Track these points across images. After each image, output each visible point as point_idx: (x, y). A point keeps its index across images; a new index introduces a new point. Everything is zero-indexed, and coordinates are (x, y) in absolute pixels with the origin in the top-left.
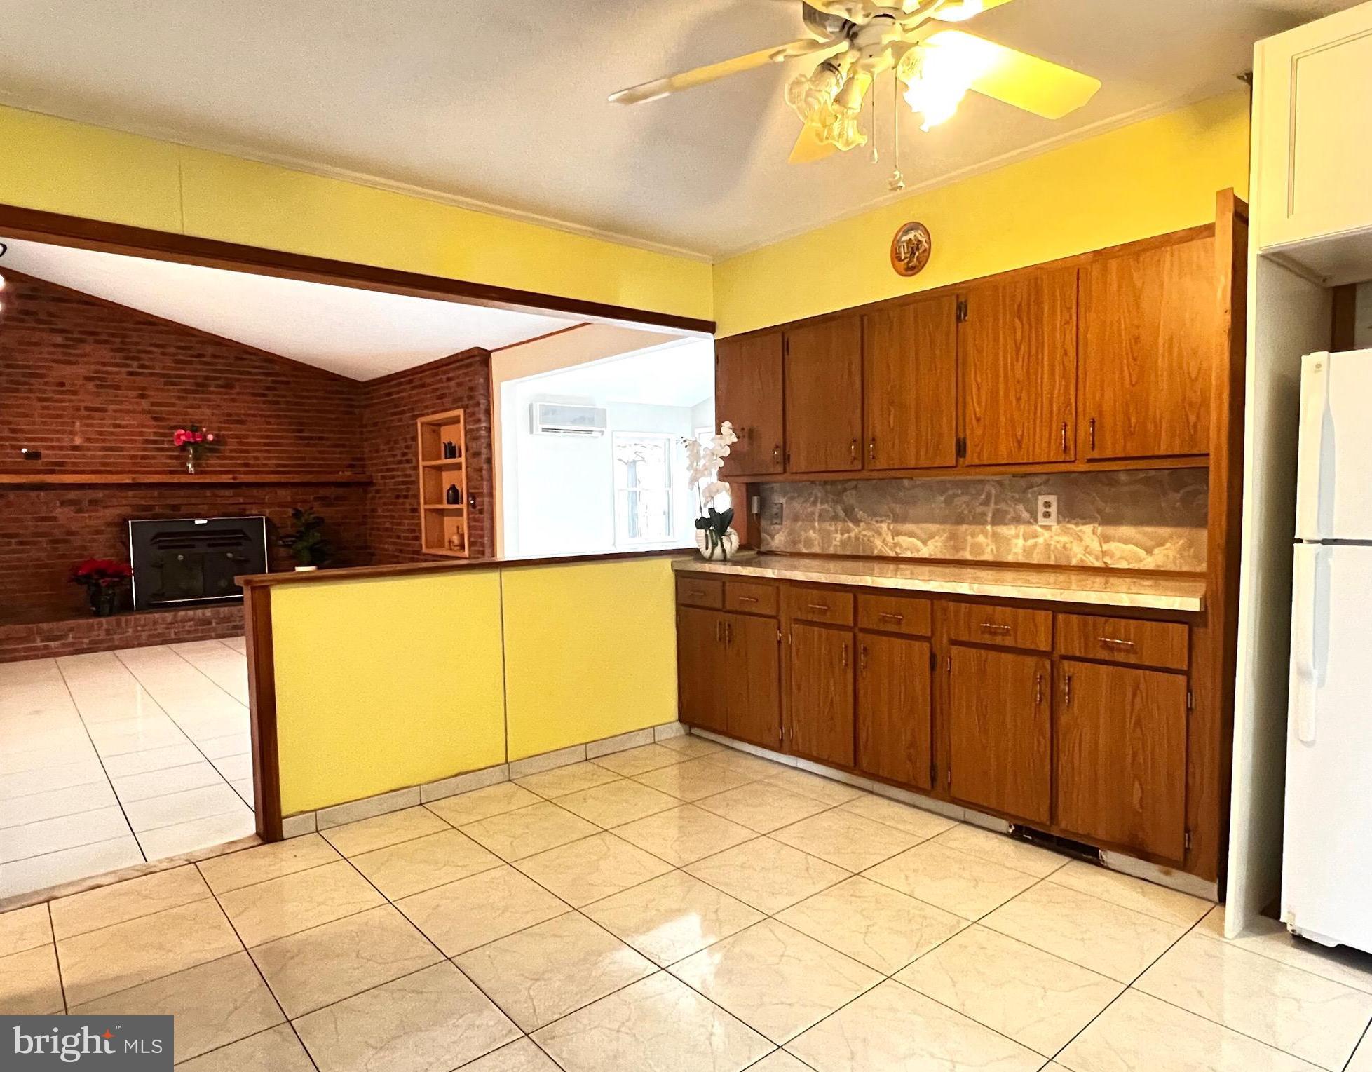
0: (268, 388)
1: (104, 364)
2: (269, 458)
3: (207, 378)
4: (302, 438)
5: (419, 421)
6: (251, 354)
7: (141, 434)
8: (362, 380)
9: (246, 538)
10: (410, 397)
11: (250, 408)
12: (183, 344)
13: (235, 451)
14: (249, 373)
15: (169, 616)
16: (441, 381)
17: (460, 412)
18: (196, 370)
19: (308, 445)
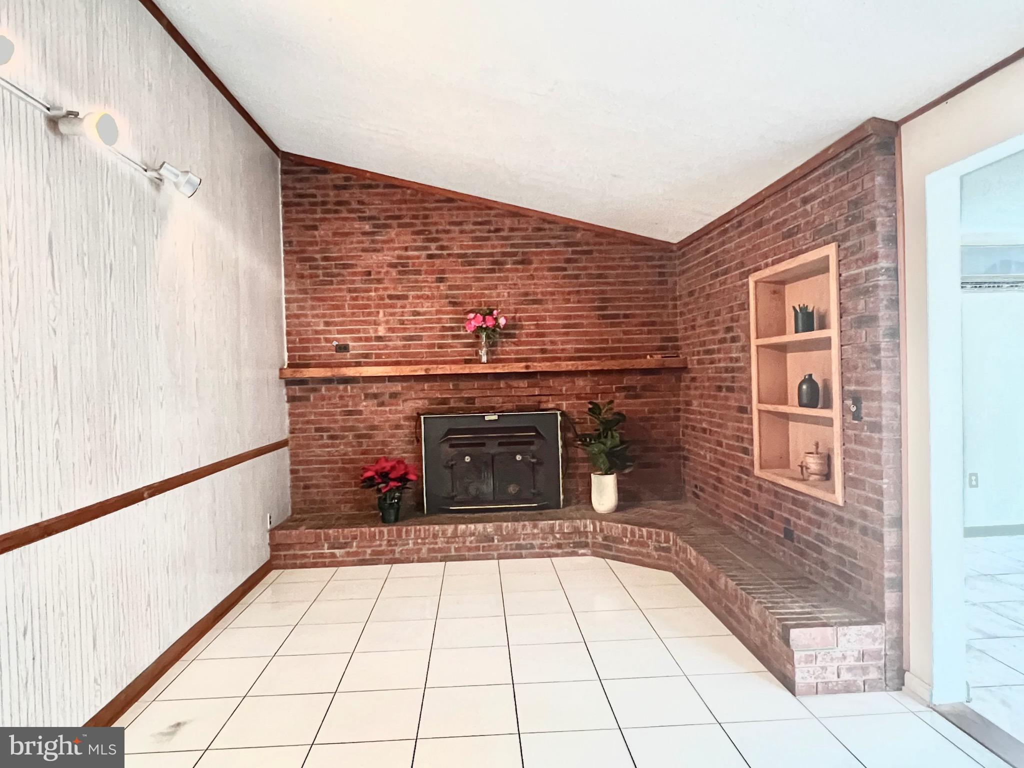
0: (568, 261)
1: (406, 249)
2: (568, 342)
3: (504, 254)
4: (604, 317)
5: (751, 280)
6: (549, 222)
7: (439, 321)
8: (675, 240)
9: (539, 435)
10: (738, 246)
11: (548, 286)
12: (480, 220)
13: (531, 335)
14: (548, 245)
16: (793, 207)
17: (830, 250)
18: (493, 247)
19: (612, 325)
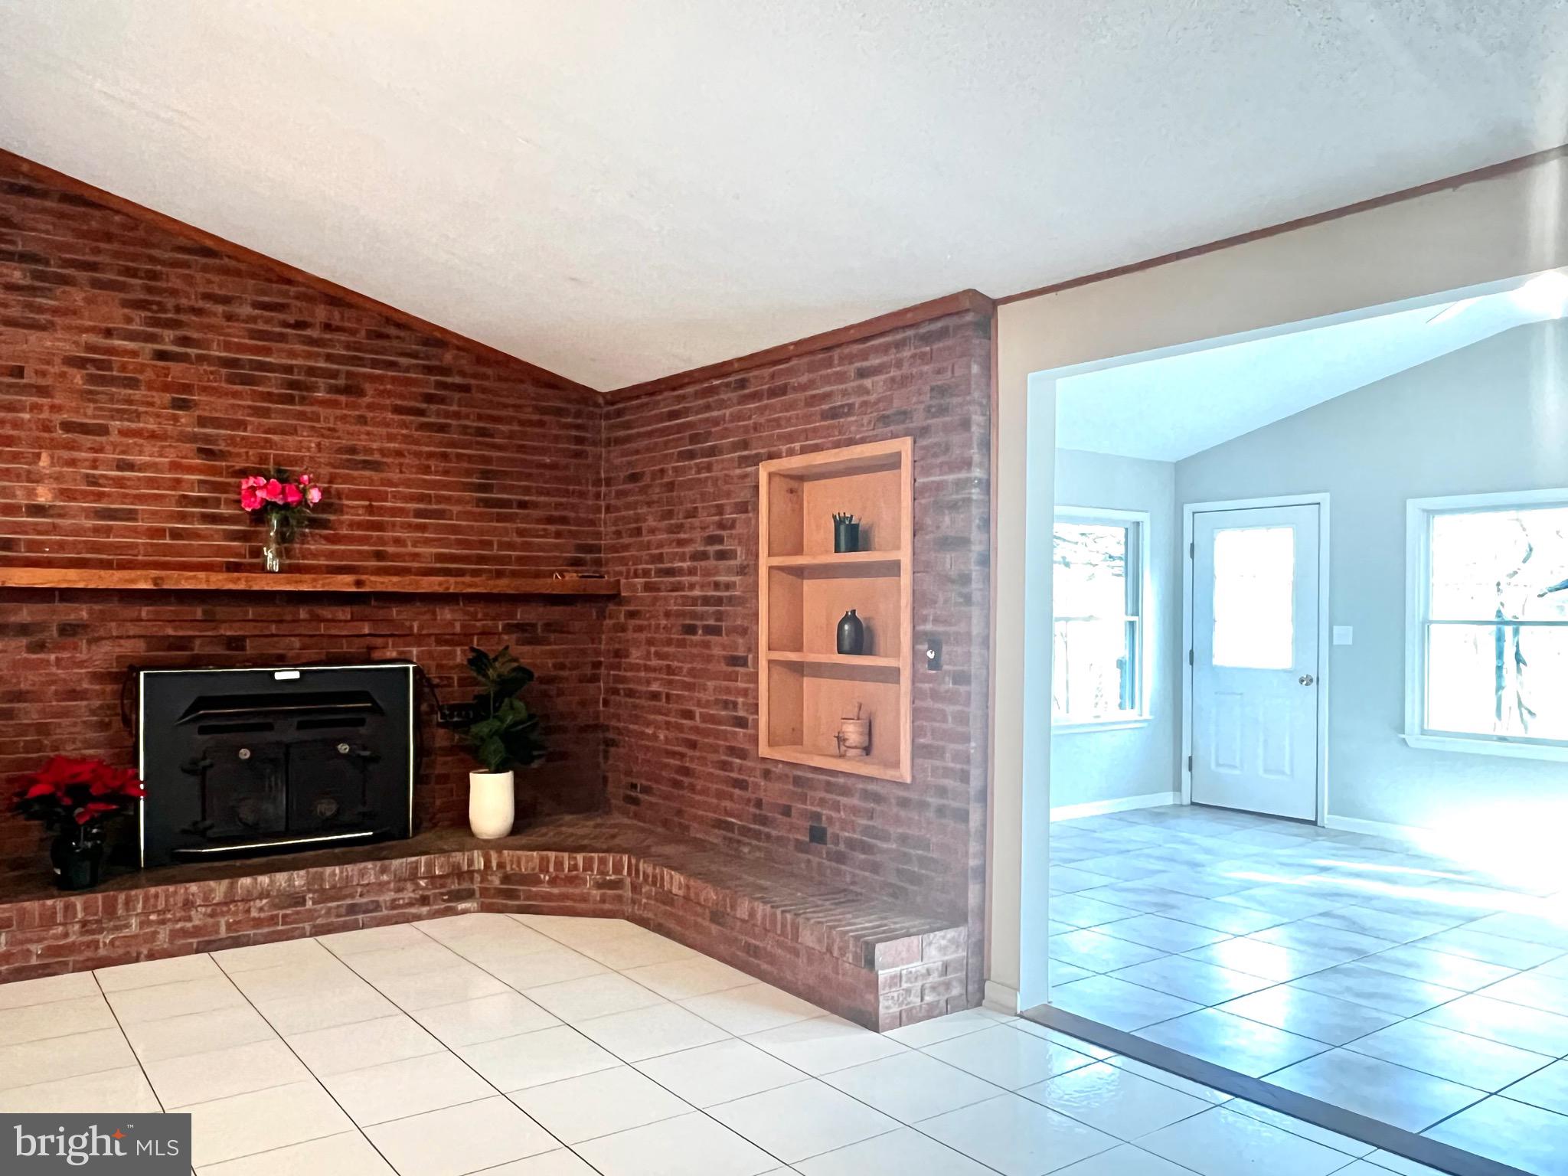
0: (429, 398)
1: (108, 333)
2: (427, 542)
3: (311, 371)
4: (488, 503)
5: (763, 471)
6: (399, 326)
7: (177, 483)
8: (603, 388)
9: (376, 710)
10: (738, 417)
11: (391, 438)
12: (266, 299)
13: (360, 525)
14: (392, 365)
15: (219, 889)
16: (841, 378)
17: (904, 446)
18: (292, 354)
19: (500, 518)
